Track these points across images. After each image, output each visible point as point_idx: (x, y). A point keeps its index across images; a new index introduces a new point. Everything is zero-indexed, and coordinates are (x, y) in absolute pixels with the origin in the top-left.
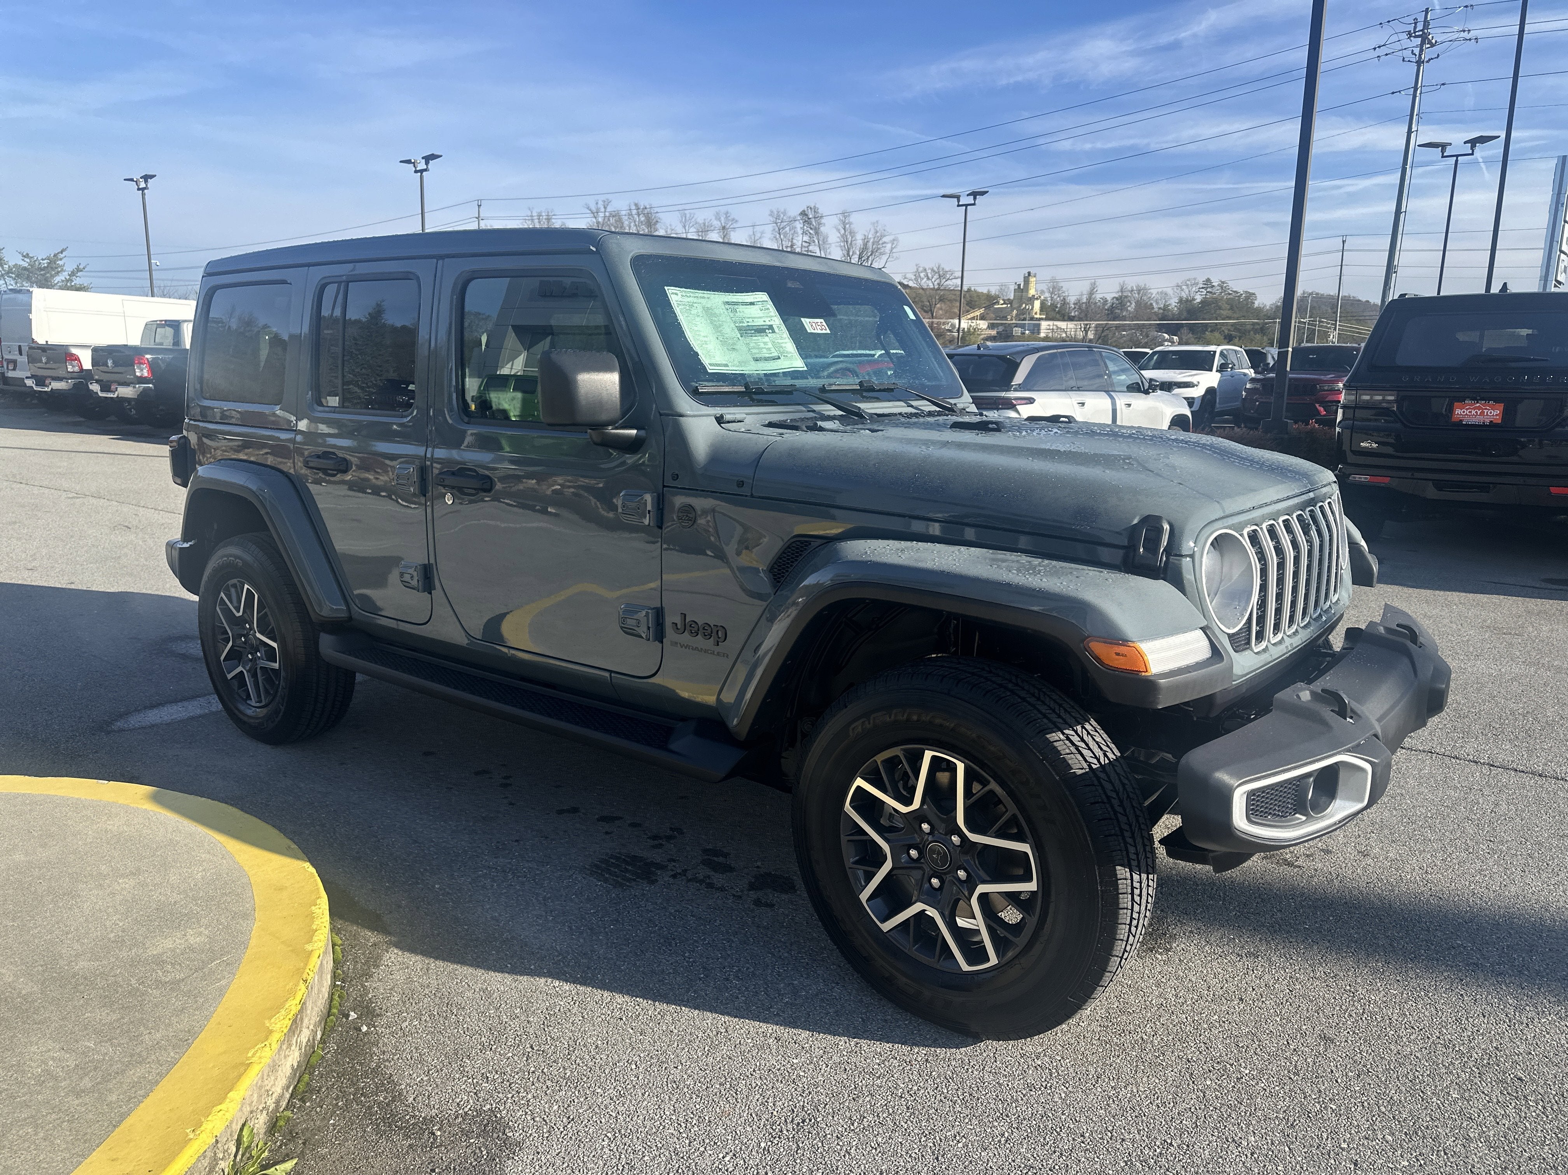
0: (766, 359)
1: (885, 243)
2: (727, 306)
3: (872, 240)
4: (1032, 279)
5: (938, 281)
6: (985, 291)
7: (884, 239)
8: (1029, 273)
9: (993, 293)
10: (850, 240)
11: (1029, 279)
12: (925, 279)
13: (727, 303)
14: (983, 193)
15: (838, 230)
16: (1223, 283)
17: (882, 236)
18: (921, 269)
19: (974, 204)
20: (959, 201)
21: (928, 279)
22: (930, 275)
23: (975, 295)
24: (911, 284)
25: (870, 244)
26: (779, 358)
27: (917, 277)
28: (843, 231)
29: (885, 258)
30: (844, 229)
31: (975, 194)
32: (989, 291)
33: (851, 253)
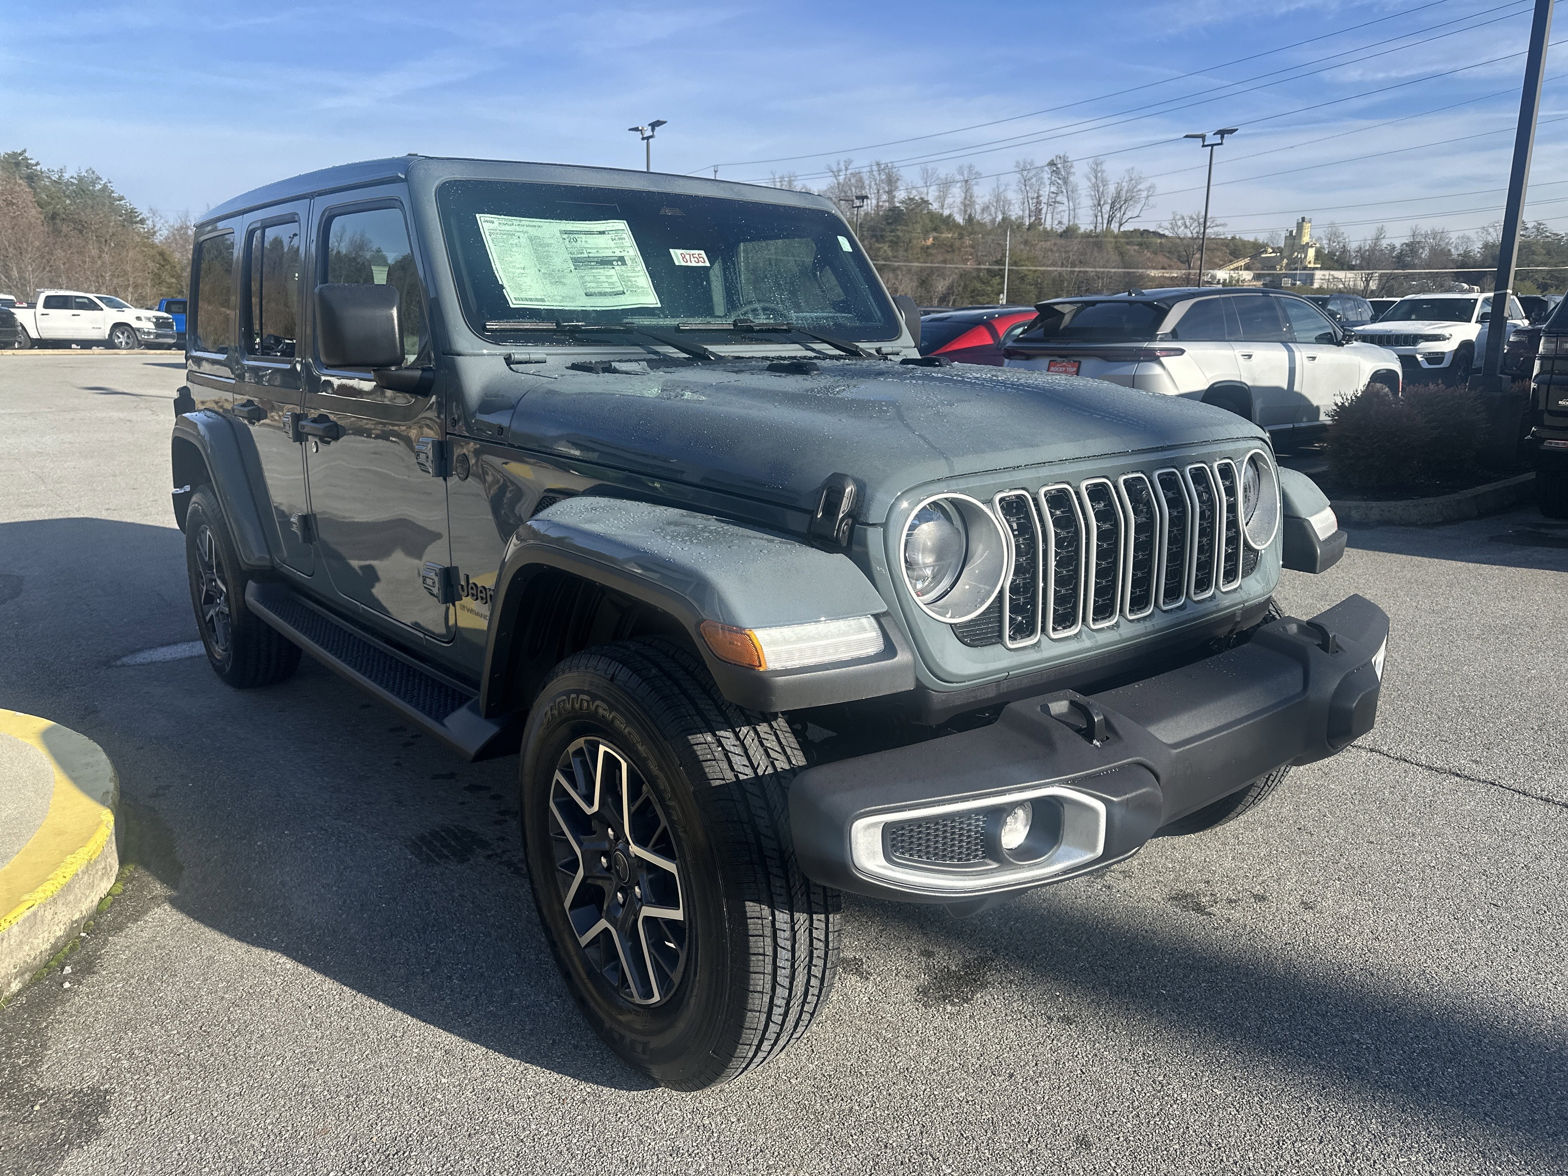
0: (601, 294)
1: (1140, 190)
2: (565, 236)
3: (1126, 188)
4: (1307, 226)
5: (1197, 229)
6: (1252, 239)
7: (1139, 187)
8: (1303, 219)
9: (1261, 241)
10: (1101, 190)
11: (1302, 226)
12: (1183, 228)
13: (566, 232)
14: (1231, 131)
15: (1089, 179)
16: (1540, 224)
17: (1137, 184)
18: (1178, 217)
19: (1221, 144)
20: (1204, 141)
21: (1186, 227)
22: (1188, 224)
23: (1240, 243)
24: (1167, 233)
25: (1123, 193)
26: (624, 293)
27: (1174, 226)
28: (1094, 180)
29: (1139, 206)
30: (1096, 178)
31: (1222, 133)
32: (1256, 240)
33: (1102, 203)
